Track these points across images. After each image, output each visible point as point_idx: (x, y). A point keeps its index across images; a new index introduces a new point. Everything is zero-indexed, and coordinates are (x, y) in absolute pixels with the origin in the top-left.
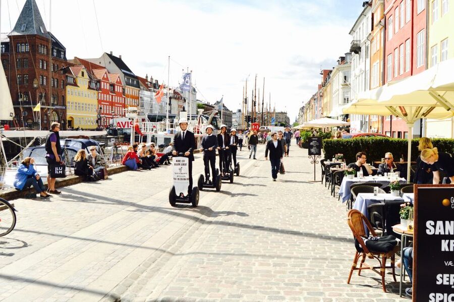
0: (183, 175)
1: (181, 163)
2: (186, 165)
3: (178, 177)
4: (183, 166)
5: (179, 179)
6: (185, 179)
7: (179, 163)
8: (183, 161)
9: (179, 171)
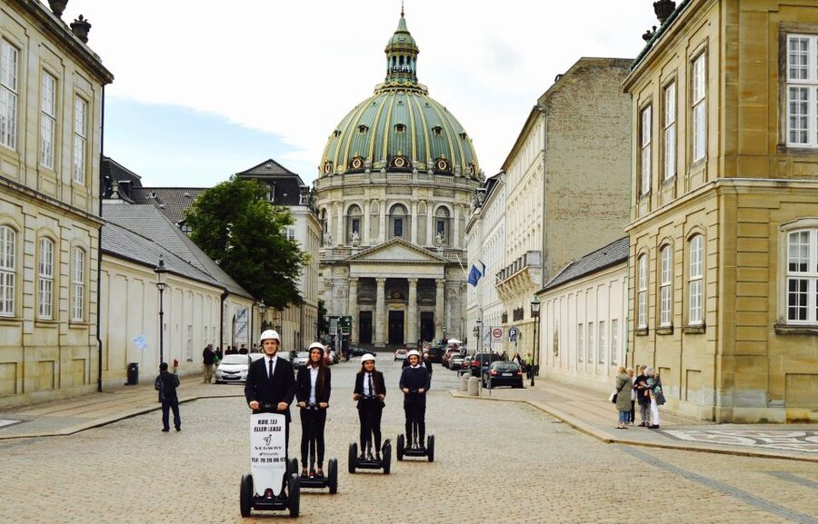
0: (273, 451)
1: (269, 426)
2: (279, 429)
3: (263, 457)
4: (272, 433)
5: (263, 460)
6: (276, 460)
7: (264, 425)
8: (274, 422)
9: (263, 444)
